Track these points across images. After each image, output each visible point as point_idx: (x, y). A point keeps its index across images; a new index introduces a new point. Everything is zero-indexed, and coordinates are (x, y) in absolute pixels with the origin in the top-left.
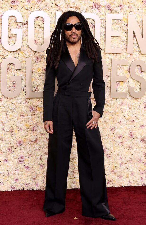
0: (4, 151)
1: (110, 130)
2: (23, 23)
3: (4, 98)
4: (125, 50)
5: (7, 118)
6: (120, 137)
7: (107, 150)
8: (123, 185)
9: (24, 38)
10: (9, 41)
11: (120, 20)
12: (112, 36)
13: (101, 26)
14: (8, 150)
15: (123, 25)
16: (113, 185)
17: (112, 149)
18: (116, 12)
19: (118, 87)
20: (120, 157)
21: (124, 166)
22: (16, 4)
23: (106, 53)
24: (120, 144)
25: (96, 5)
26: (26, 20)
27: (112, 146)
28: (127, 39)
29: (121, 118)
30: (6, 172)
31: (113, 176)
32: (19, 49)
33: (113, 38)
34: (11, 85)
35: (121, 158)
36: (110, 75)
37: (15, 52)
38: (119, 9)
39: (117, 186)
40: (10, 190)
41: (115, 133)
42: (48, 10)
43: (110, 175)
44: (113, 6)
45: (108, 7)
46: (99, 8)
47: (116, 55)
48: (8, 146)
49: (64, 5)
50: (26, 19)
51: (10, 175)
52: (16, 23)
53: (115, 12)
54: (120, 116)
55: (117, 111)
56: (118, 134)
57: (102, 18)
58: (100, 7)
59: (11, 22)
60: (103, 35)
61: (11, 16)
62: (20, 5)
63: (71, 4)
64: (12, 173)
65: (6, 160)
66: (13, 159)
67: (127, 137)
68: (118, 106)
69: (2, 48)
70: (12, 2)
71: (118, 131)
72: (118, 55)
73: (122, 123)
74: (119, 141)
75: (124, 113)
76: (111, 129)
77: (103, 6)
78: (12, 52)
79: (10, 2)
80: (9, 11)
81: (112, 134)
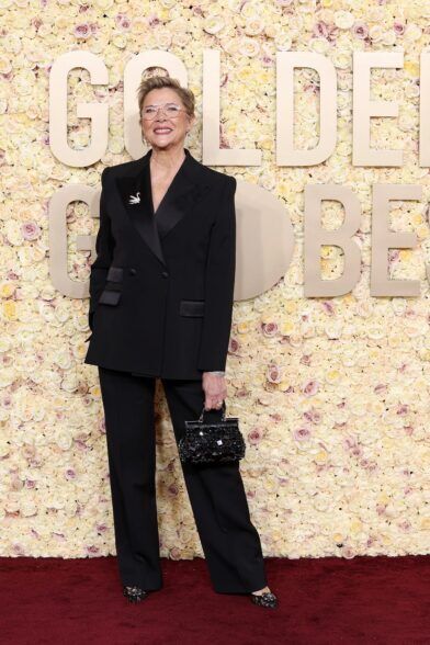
0: (67, 447)
1: (373, 389)
2: (110, 87)
3: (61, 298)
4: (413, 157)
5: (72, 354)
6: (403, 411)
7: (365, 449)
8: (414, 551)
9: (113, 128)
10: (71, 138)
11: (397, 69)
12: (372, 118)
13: (339, 89)
14: (77, 444)
15: (406, 84)
16: (384, 552)
17: (379, 444)
18: (384, 45)
19: (395, 264)
20: (403, 468)
21: (415, 497)
22: (90, 32)
23: (354, 164)
24: (403, 432)
25: (324, 27)
26: (118, 79)
27: (377, 436)
28: (418, 126)
29: (404, 356)
30: (72, 506)
31: (384, 525)
32: (100, 161)
33: (375, 122)
34: (80, 263)
35: (406, 472)
36: (369, 230)
37: (90, 170)
38: (392, 36)
39: (395, 555)
40: (84, 557)
41: (387, 398)
42: (183, 48)
43: (375, 520)
44: (376, 27)
45: (360, 31)
46: (332, 37)
47: (386, 170)
48: (75, 432)
49: (229, 30)
50: (119, 75)
51: (85, 514)
52: (90, 88)
53: (380, 45)
54: (402, 349)
55: (392, 335)
56: (397, 402)
57: (343, 63)
58: (336, 32)
59: (78, 86)
60: (345, 112)
61: (77, 69)
62: (101, 36)
63: (248, 27)
64: (90, 507)
65: (70, 472)
66: (90, 469)
67: (422, 412)
68: (396, 320)
69: (53, 160)
70: (78, 29)
71: (396, 393)
72: (392, 170)
73: (407, 369)
74: (400, 422)
75: (414, 342)
76: (376, 386)
77: (345, 31)
78: (80, 168)
79: (73, 27)
80: (70, 54)
81: (377, 403)
